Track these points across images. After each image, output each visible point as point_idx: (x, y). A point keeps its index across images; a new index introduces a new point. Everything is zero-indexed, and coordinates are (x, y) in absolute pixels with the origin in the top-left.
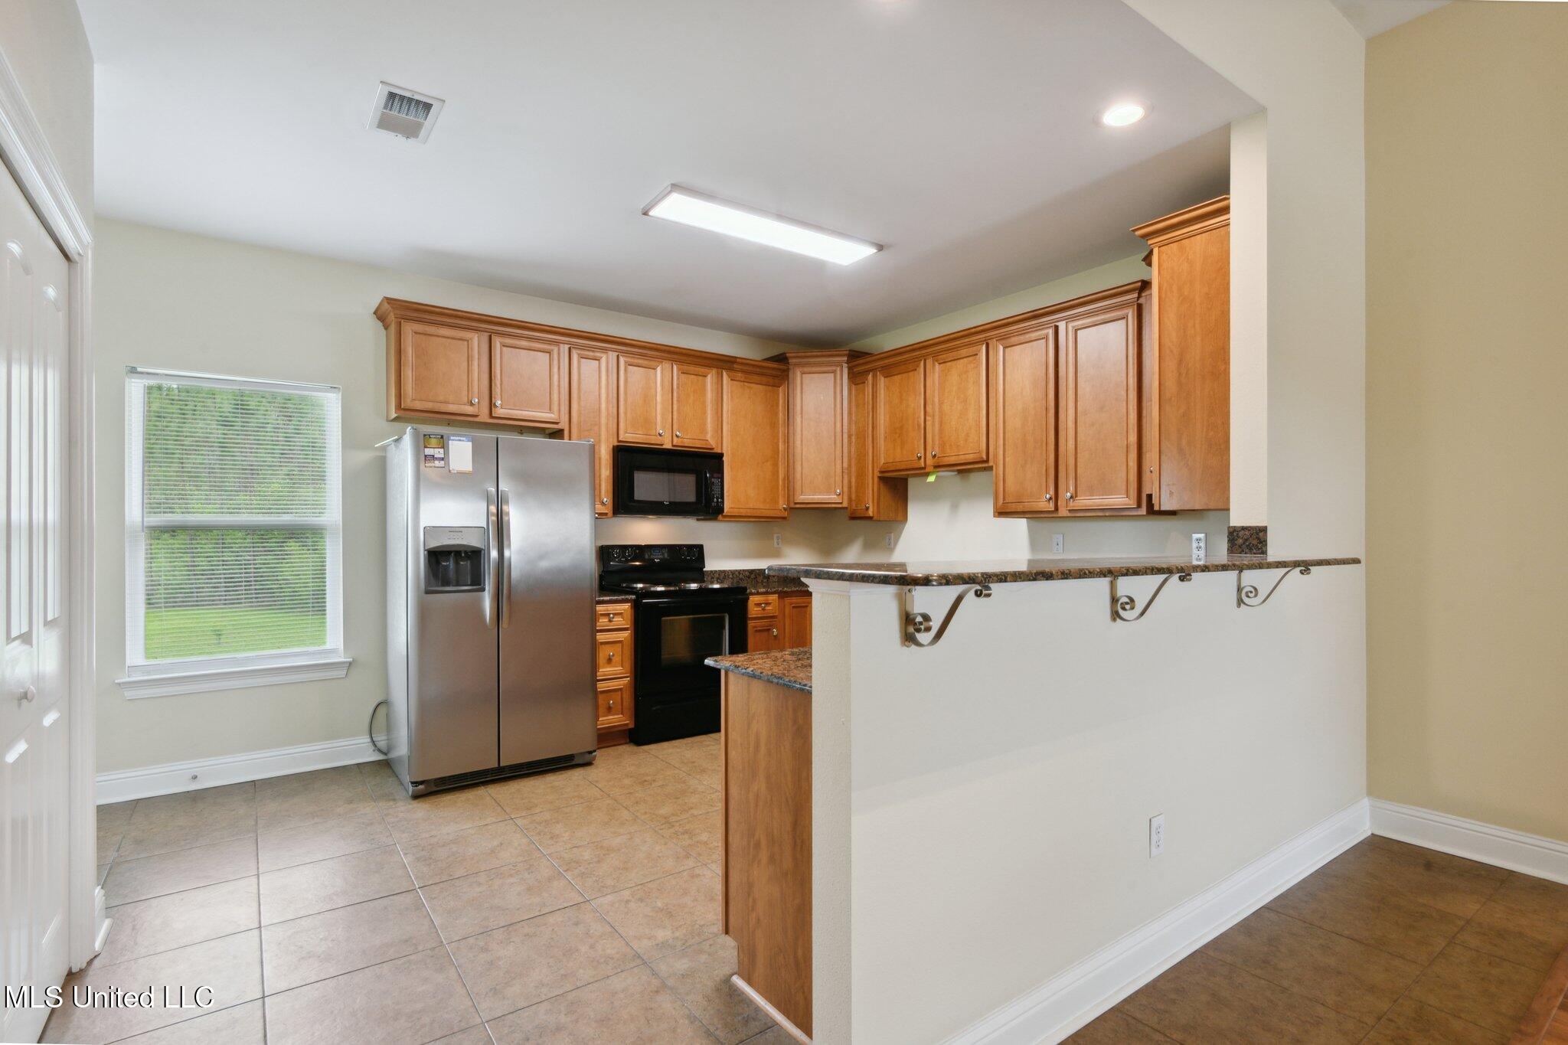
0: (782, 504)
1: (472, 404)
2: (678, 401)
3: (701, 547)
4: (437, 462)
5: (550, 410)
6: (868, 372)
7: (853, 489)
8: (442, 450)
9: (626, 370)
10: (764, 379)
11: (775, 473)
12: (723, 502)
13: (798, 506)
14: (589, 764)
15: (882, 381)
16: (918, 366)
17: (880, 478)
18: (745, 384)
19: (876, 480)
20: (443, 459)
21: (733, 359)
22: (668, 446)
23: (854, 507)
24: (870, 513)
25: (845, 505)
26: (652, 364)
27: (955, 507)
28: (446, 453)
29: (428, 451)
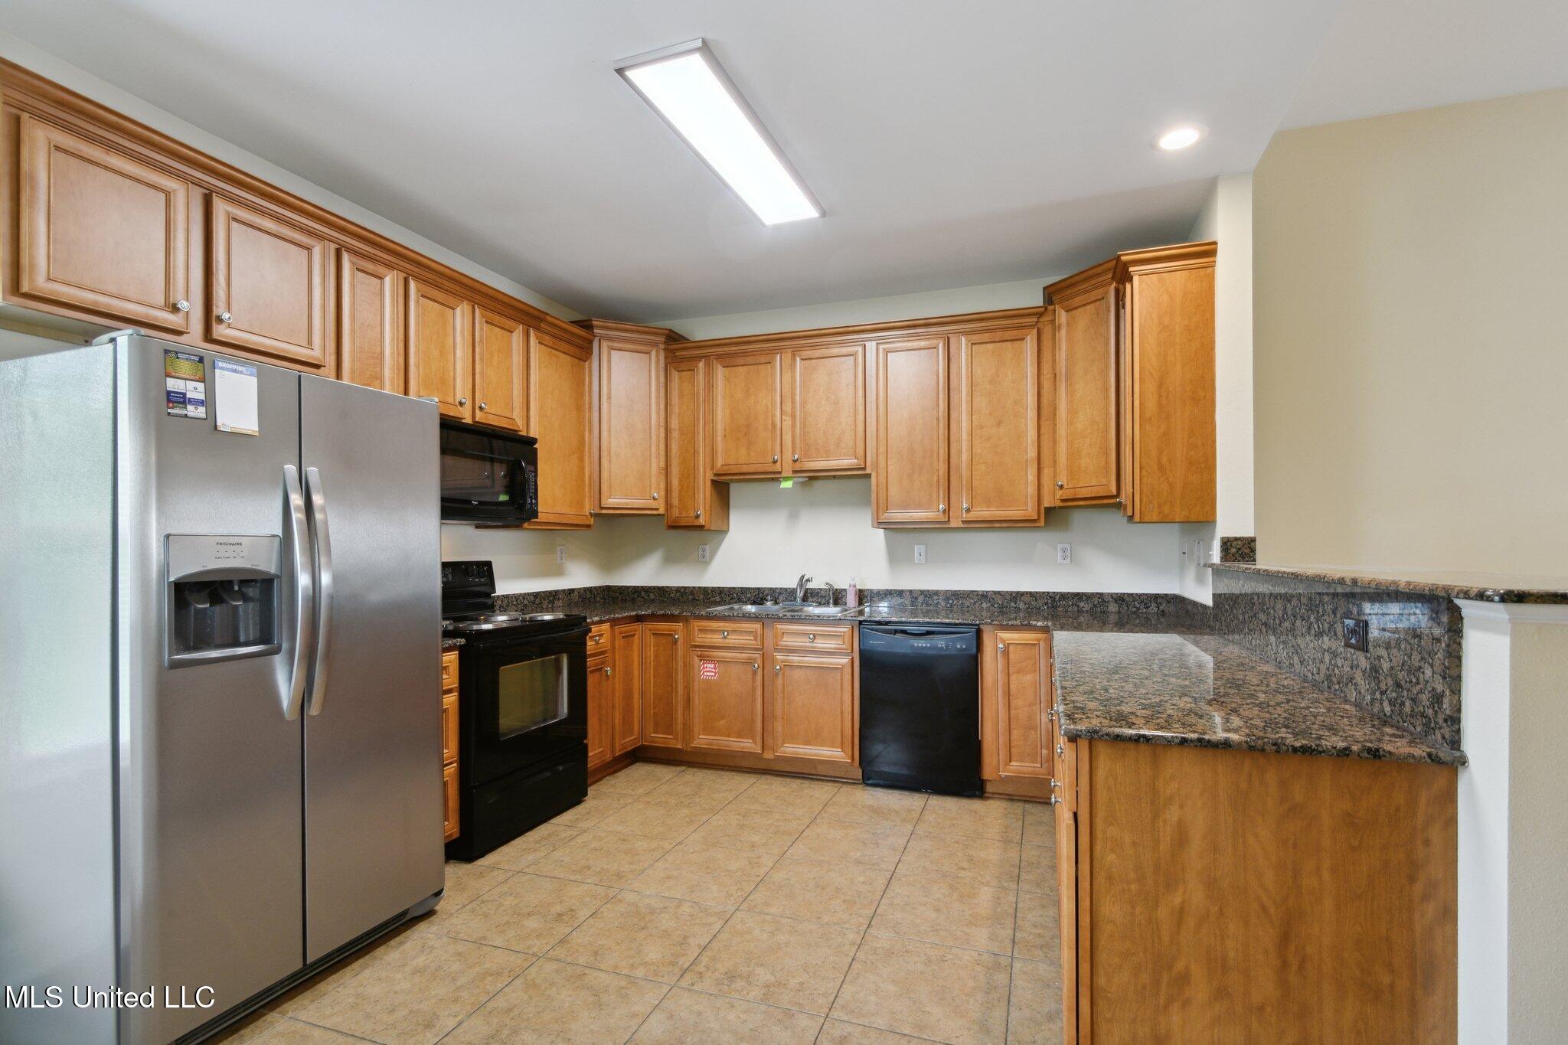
0: (588, 508)
1: (175, 309)
2: (481, 359)
3: (489, 564)
4: (190, 408)
5: (310, 342)
6: (699, 358)
7: (675, 494)
8: (201, 386)
9: (417, 302)
10: (572, 349)
11: (581, 469)
12: (536, 504)
13: (604, 511)
14: (431, 913)
15: (720, 372)
16: (774, 359)
17: (713, 481)
18: (553, 351)
19: (709, 484)
20: (202, 403)
21: (542, 316)
22: (468, 420)
23: (675, 512)
24: (702, 521)
25: (662, 511)
26: (451, 300)
27: (794, 516)
28: (210, 391)
29: (173, 384)
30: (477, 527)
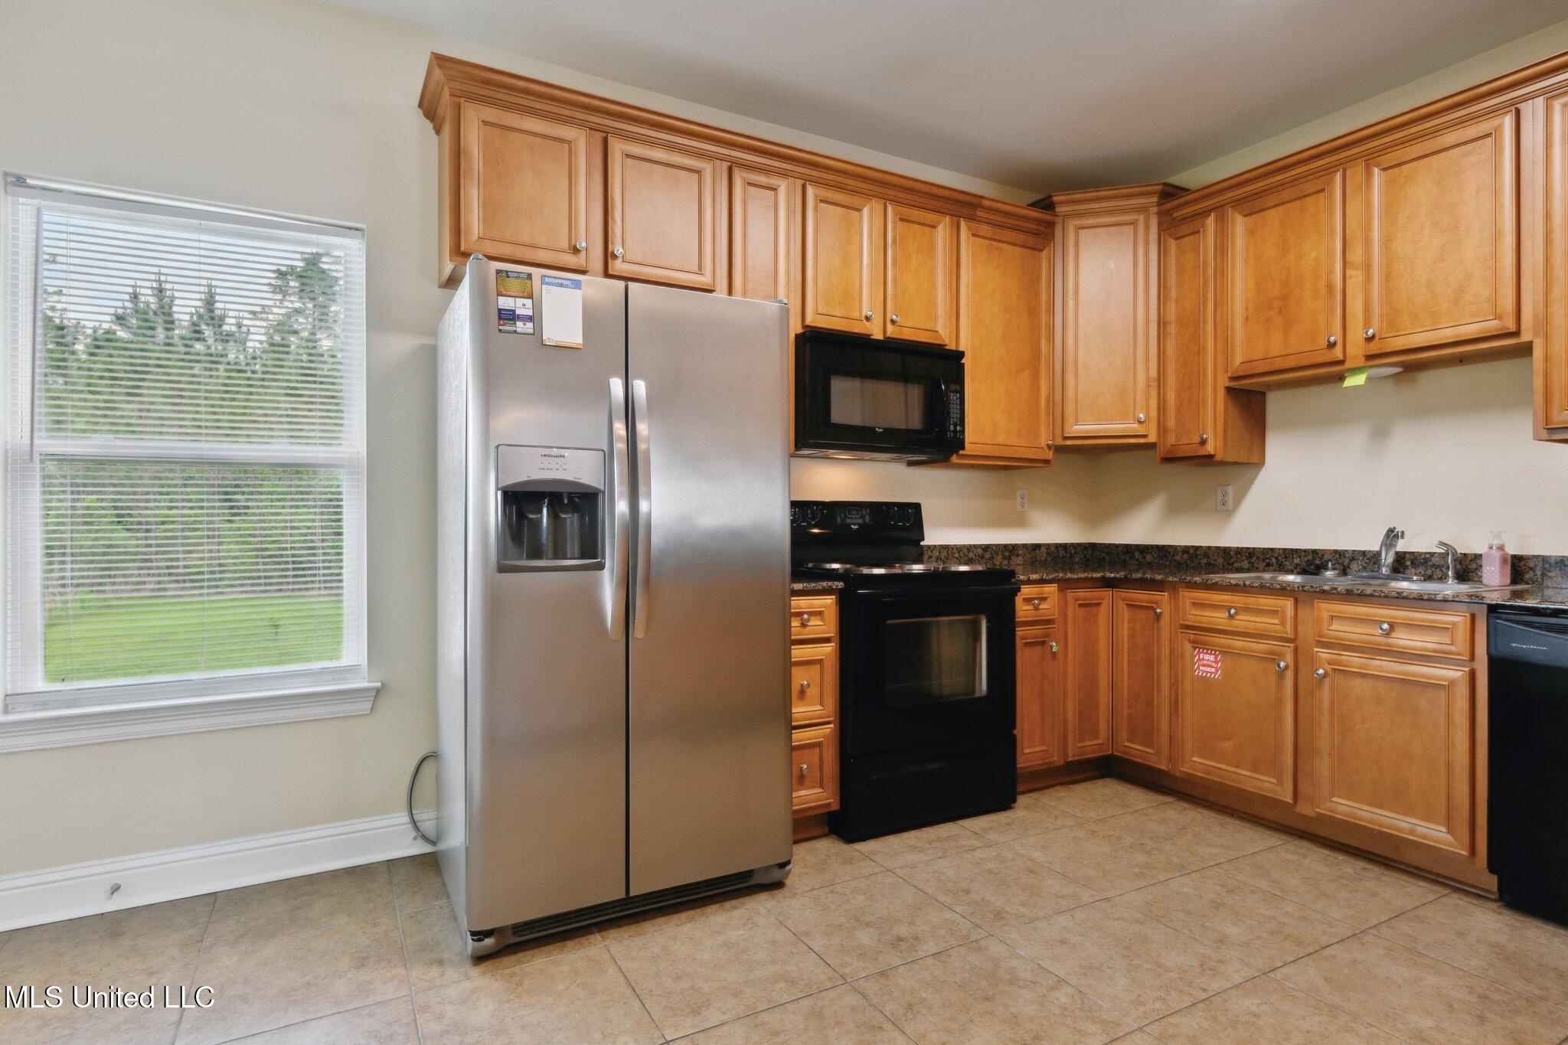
0: (1044, 438)
1: (576, 251)
2: (894, 264)
3: (917, 507)
4: (519, 324)
5: (700, 267)
6: (1206, 213)
7: (1171, 413)
8: (528, 302)
9: (816, 208)
10: (1021, 237)
11: (1035, 389)
12: (963, 432)
13: (1069, 442)
14: (778, 885)
15: (1239, 225)
16: (1331, 182)
17: (1229, 389)
18: (994, 243)
19: (1221, 393)
20: (530, 319)
21: (975, 200)
22: (878, 335)
23: (1171, 439)
24: (1210, 448)
25: (1152, 438)
26: (856, 201)
27: (1380, 434)
28: (537, 308)
29: (505, 303)
30: (910, 464)
